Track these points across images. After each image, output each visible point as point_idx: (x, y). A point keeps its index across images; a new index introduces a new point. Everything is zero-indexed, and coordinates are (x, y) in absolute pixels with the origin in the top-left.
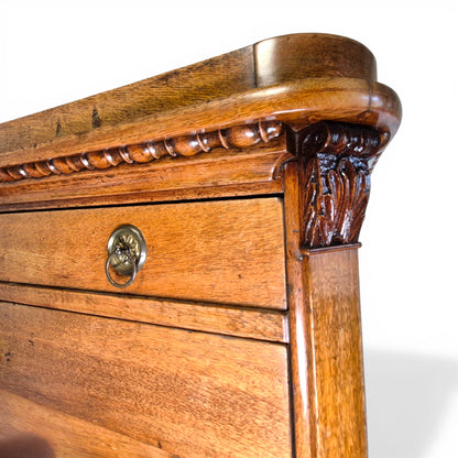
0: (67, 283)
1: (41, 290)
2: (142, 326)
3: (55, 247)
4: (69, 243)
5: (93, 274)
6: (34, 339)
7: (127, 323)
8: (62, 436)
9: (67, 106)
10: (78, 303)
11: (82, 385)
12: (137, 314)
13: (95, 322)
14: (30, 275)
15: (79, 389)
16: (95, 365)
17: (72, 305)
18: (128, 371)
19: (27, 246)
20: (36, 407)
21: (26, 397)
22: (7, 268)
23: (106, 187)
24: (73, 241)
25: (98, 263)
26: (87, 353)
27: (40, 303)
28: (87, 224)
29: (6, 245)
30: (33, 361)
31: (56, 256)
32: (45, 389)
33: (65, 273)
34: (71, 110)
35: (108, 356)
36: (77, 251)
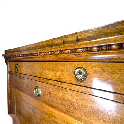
0: (61, 80)
1: (54, 81)
2: (86, 94)
3: (57, 71)
4: (61, 70)
5: (69, 79)
6: (51, 92)
7: (80, 93)
8: (58, 116)
9: (67, 36)
10: (65, 86)
11: (65, 106)
12: (85, 91)
13: (70, 91)
14: (50, 77)
15: (64, 107)
16: (70, 102)
17: (63, 86)
18: (81, 105)
19: (49, 70)
20: (50, 108)
21: (49, 105)
22: (43, 75)
23: (76, 57)
24: (63, 70)
25: (70, 76)
26: (67, 98)
27: (54, 84)
28: (67, 66)
29: (43, 69)
30: (51, 98)
31: (57, 73)
32: (54, 105)
33: (60, 78)
34: (69, 37)
35: (74, 100)
36: (64, 73)
